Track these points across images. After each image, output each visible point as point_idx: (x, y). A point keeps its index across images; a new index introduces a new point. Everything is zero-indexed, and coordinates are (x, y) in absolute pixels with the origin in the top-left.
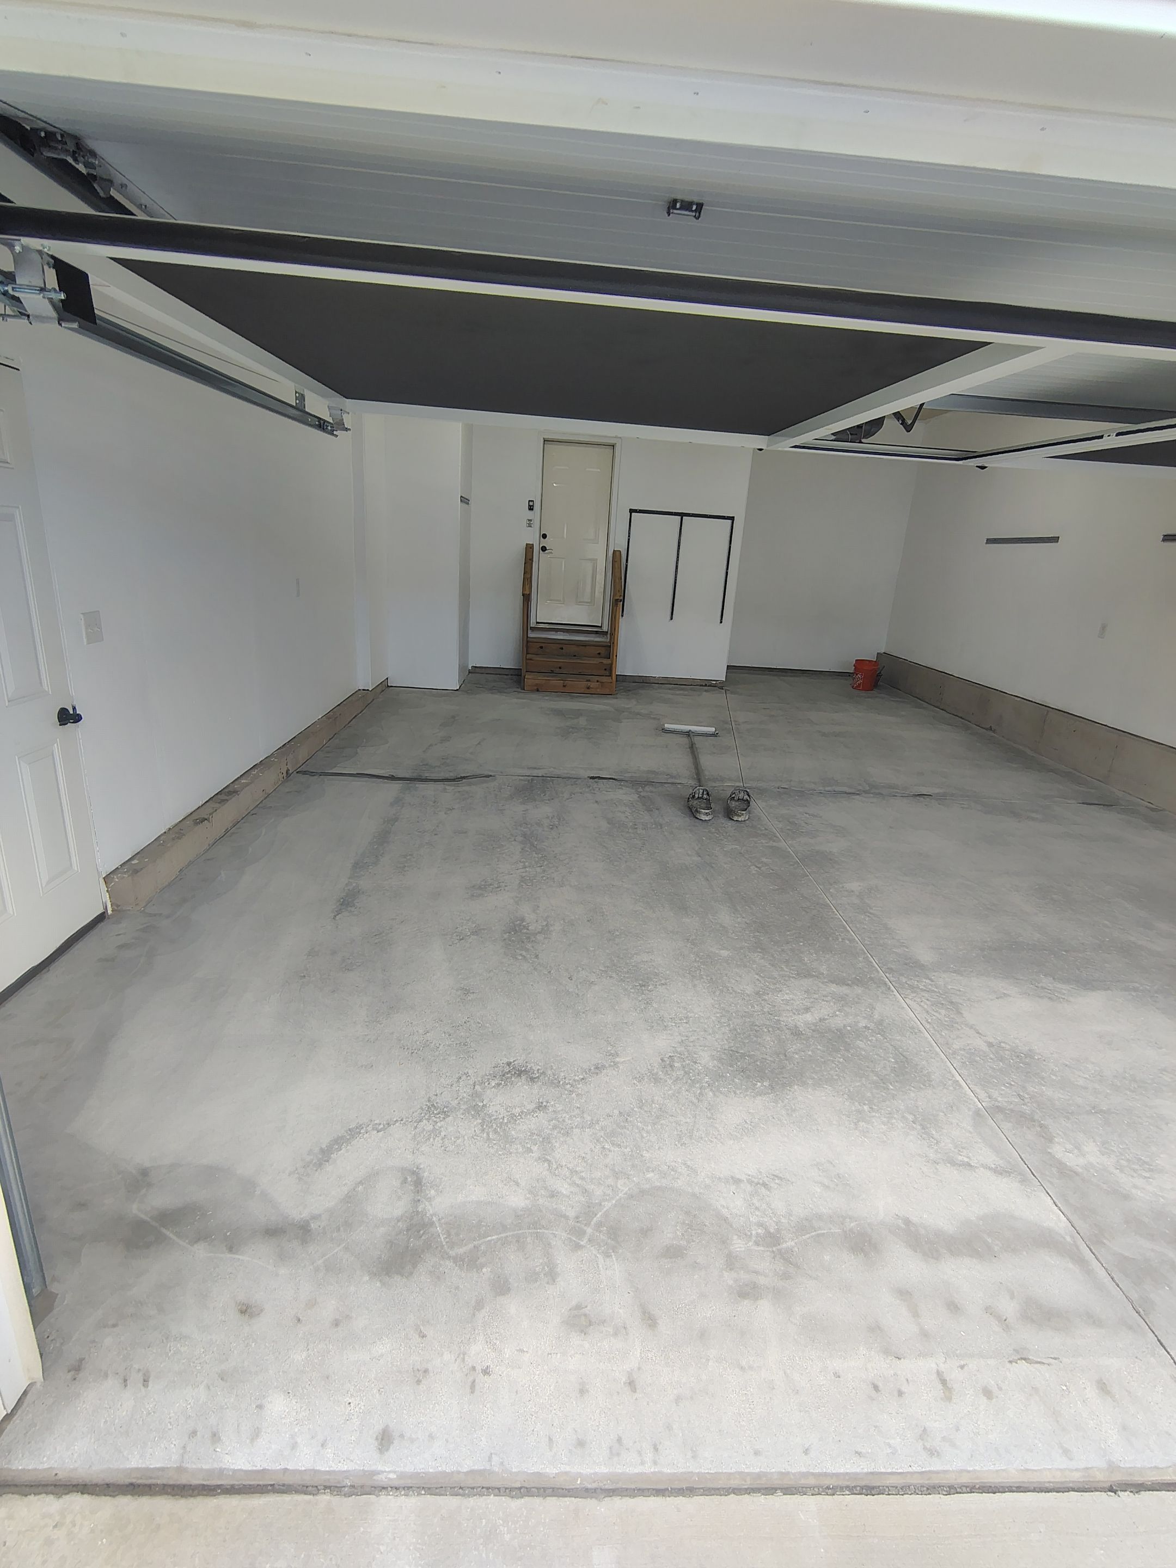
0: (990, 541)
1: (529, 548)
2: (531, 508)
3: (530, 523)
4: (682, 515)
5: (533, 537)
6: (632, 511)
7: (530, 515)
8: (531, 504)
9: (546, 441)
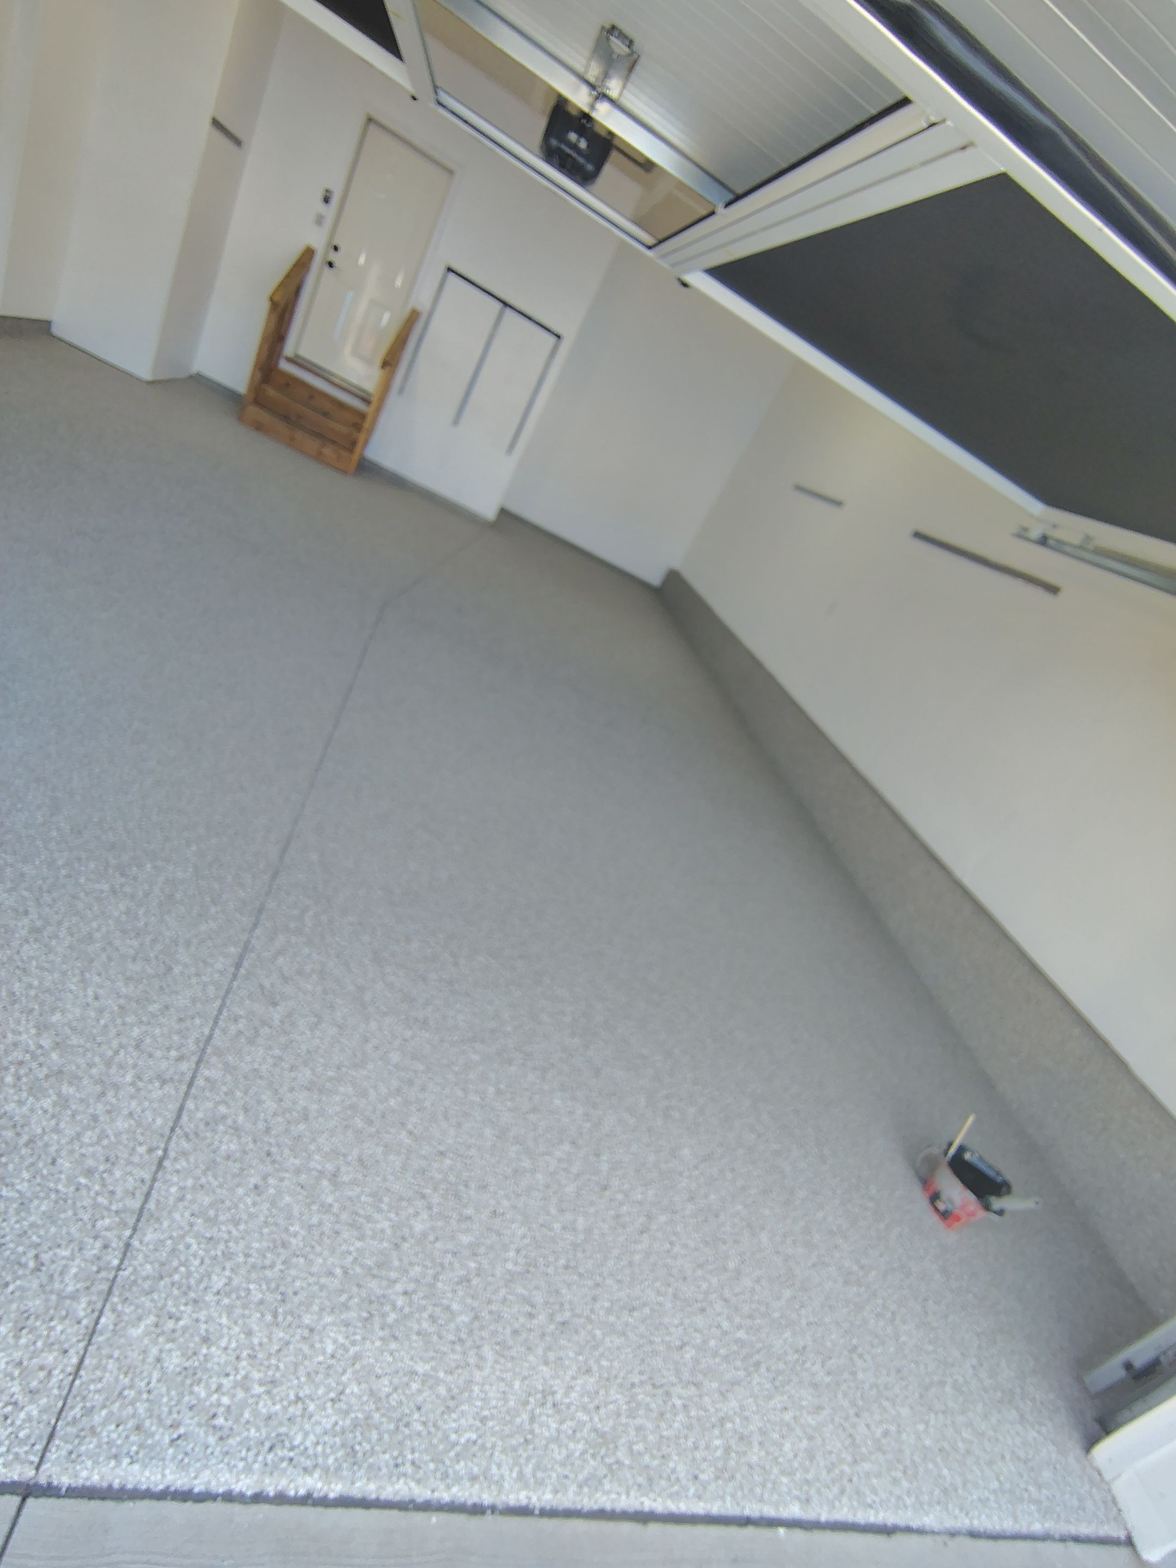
0: (799, 488)
1: (309, 253)
2: (326, 200)
3: (319, 220)
4: (505, 304)
5: (318, 241)
6: (450, 270)
7: (321, 208)
8: (328, 194)
9: (370, 120)
